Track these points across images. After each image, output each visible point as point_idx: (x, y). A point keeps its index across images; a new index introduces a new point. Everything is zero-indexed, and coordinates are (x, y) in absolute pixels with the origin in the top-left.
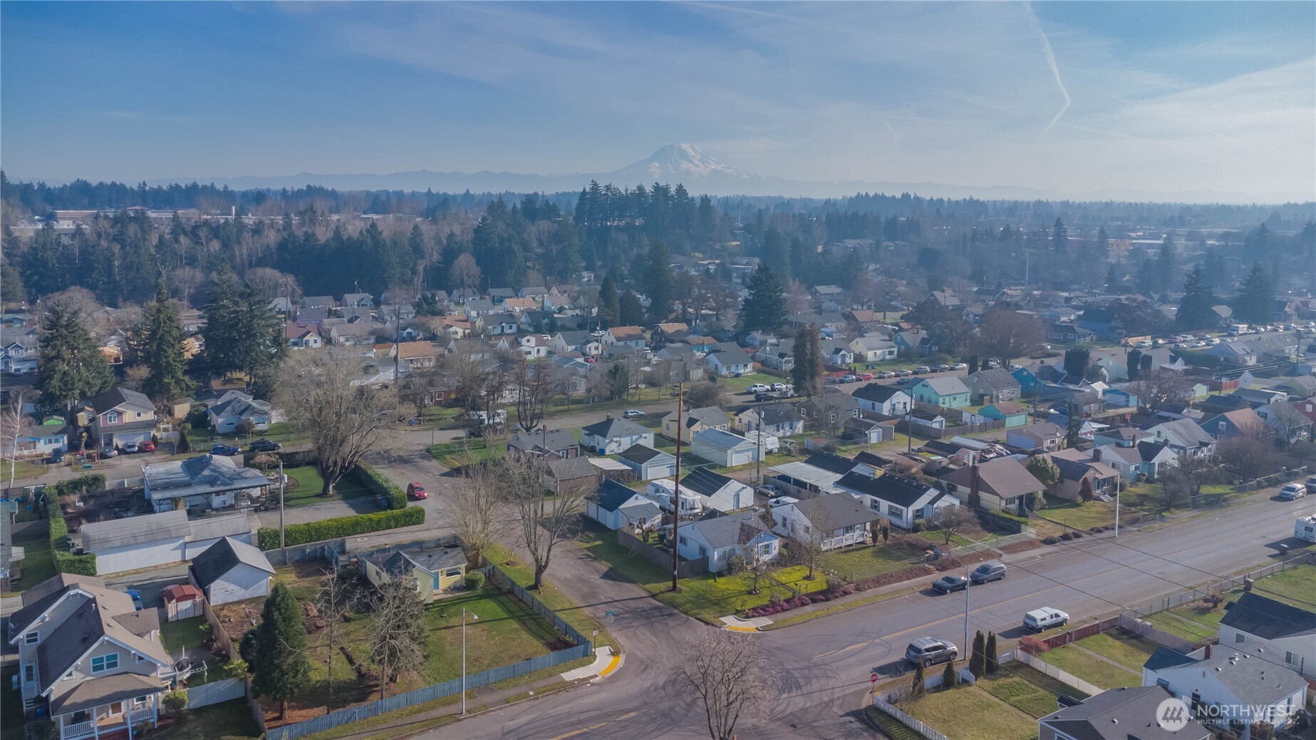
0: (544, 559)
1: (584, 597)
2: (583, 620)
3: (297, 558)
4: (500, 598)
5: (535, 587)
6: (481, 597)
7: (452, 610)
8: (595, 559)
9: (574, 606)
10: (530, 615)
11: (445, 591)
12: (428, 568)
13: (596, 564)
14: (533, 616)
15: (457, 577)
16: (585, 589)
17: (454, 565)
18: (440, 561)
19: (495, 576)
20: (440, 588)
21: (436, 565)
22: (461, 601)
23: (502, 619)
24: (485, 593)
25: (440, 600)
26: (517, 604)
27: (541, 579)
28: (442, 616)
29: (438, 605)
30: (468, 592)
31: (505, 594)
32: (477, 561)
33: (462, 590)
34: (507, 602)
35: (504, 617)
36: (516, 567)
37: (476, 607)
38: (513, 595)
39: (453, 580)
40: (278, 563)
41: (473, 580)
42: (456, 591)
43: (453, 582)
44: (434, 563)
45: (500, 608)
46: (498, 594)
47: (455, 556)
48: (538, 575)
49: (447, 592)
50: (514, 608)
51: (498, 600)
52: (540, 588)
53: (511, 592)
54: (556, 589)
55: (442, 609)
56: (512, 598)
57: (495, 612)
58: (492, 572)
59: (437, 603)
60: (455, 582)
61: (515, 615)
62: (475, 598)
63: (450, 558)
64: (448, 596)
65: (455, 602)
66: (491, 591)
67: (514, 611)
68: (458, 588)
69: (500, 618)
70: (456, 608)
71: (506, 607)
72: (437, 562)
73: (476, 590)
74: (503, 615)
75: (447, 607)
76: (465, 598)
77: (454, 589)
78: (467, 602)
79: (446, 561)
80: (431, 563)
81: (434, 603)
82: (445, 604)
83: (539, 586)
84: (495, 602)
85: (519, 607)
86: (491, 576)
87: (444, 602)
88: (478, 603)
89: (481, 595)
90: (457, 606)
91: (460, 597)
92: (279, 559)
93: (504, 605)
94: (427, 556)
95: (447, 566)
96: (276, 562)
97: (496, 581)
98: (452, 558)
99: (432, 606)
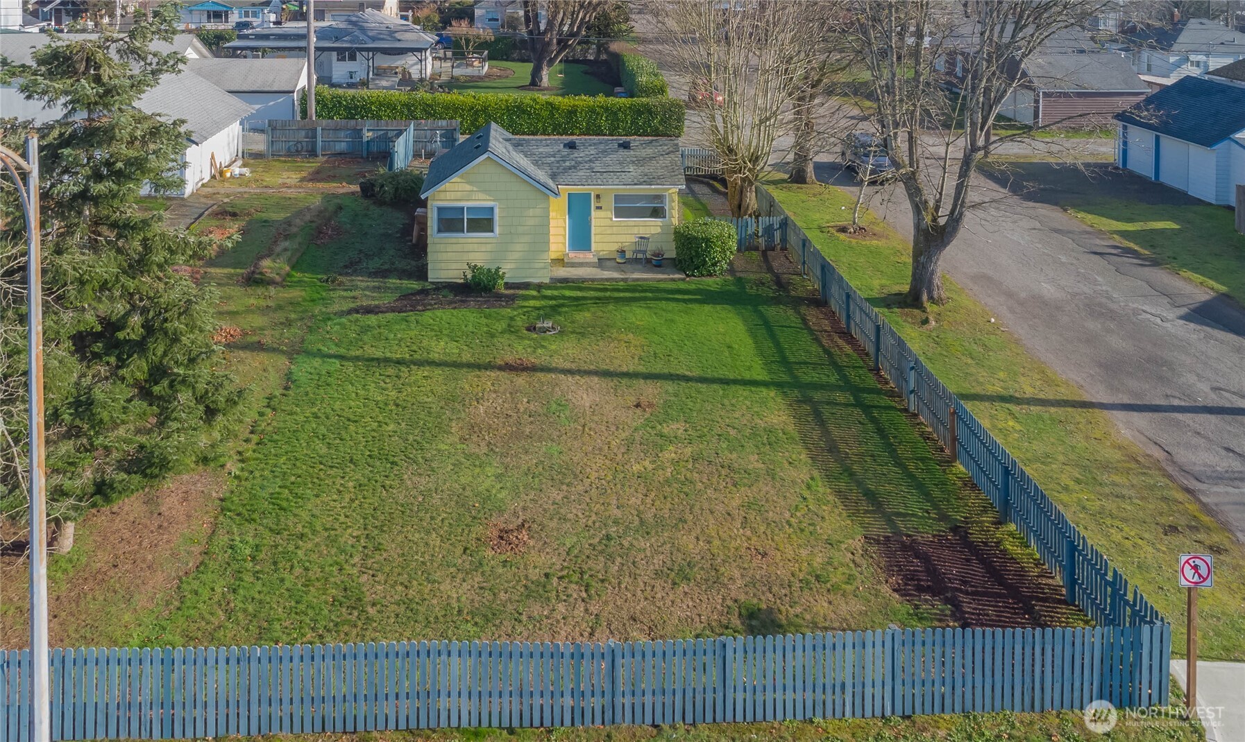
0: (945, 211)
1: (1112, 368)
2: (1106, 466)
3: (342, 147)
4: (779, 314)
5: (911, 300)
6: (709, 297)
7: (584, 316)
8: (1155, 263)
9: (1064, 393)
10: (856, 390)
11: (602, 262)
12: (553, 176)
13: (1160, 276)
14: (868, 398)
15: (651, 227)
16: (1117, 342)
17: (641, 184)
18: (597, 164)
19: (786, 249)
20: (593, 249)
21: (581, 173)
22: (637, 295)
23: (735, 382)
24: (732, 288)
25: (573, 281)
26: (824, 342)
27: (932, 274)
28: (535, 328)
29: (556, 293)
30: (677, 276)
31: (797, 302)
32: (741, 200)
33: (659, 266)
34: (790, 327)
35: (747, 376)
36: (868, 243)
37: (672, 321)
38: (822, 312)
39: (635, 230)
40: (297, 151)
41: (696, 238)
42: (640, 267)
43: (634, 239)
44: (575, 167)
45: (751, 342)
46: (773, 298)
47: (651, 158)
48: (922, 259)
49: (612, 264)
50: (807, 351)
51: (761, 316)
52: (927, 305)
53: (819, 302)
54: (993, 320)
55: (553, 308)
56: (814, 320)
57: (726, 349)
58: (777, 235)
59: (556, 288)
60: (641, 238)
61: (796, 377)
62: (686, 297)
63: (633, 162)
64: (607, 274)
65: (616, 295)
66: (752, 288)
67: (800, 363)
68: (648, 261)
69: (732, 378)
70: (600, 314)
71: (777, 344)
72: (587, 166)
73: (703, 275)
74: (749, 368)
75: (578, 303)
76: (658, 290)
77: (637, 261)
78: (652, 304)
79: (618, 168)
80: (567, 164)
81: (548, 287)
82: (579, 294)
83: (925, 297)
84: (745, 320)
85: (826, 351)
86: (773, 250)
87: (580, 289)
88: (686, 313)
89: (716, 292)
90: (611, 307)
91: (640, 286)
92: (300, 142)
93: (773, 336)
94: (562, 145)
95: (617, 182)
96: (293, 149)
97: (787, 263)
98: (640, 162)
99: (534, 293)
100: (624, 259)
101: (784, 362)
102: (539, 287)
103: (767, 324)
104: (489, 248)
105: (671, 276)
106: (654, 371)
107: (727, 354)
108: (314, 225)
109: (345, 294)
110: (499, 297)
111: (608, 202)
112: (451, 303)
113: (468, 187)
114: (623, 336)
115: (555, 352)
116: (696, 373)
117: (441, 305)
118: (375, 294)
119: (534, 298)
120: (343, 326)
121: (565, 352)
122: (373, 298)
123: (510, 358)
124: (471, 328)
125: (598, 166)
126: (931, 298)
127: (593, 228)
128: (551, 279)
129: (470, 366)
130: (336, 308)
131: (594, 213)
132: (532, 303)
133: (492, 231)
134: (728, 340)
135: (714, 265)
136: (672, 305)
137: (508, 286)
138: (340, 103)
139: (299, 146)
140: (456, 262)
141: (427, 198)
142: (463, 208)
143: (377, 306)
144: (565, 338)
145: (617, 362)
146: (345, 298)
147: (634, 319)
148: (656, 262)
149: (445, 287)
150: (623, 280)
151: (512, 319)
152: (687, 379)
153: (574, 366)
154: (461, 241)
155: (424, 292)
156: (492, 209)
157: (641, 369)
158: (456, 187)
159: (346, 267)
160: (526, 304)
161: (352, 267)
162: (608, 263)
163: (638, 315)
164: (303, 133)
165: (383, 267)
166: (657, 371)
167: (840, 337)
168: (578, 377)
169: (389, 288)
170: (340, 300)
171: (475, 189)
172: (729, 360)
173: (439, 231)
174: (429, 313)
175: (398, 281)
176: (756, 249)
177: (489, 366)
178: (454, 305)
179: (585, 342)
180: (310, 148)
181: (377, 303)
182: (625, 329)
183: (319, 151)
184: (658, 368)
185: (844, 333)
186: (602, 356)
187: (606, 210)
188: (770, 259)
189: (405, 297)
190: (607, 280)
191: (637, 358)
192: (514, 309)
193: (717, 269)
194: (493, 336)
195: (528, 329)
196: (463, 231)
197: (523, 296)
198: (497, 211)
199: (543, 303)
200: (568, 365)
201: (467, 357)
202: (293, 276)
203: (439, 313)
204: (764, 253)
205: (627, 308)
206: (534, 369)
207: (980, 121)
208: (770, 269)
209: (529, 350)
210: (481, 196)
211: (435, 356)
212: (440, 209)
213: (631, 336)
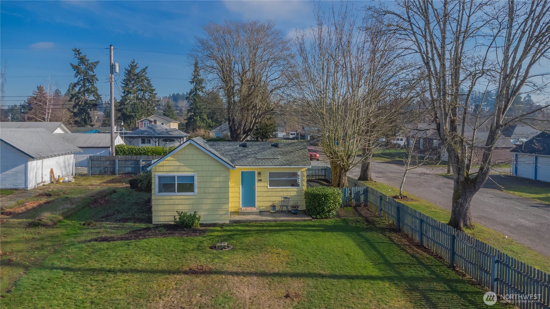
3: (129, 169)
4: (374, 236)
7: (249, 240)
10: (446, 281)
17: (285, 165)
18: (259, 154)
19: (367, 206)
20: (256, 205)
21: (249, 160)
22: (283, 228)
23: (357, 277)
24: (341, 224)
25: (244, 222)
26: (409, 251)
27: (467, 210)
28: (215, 247)
29: (232, 228)
30: (307, 218)
31: (383, 230)
32: (340, 181)
33: (296, 214)
34: (384, 243)
35: (365, 273)
36: (410, 203)
37: (307, 241)
38: (399, 235)
39: (282, 194)
40: (105, 172)
41: (318, 195)
42: (285, 214)
43: (280, 199)
44: (246, 157)
45: (361, 251)
46: (367, 228)
47: (291, 152)
48: (460, 201)
49: (268, 213)
50: (400, 256)
51: (363, 237)
52: (464, 229)
53: (396, 229)
54: (506, 237)
55: (229, 236)
56: (397, 239)
57: (345, 256)
58: (362, 198)
59: (233, 226)
60: (285, 198)
61: (398, 273)
62: (314, 228)
63: (280, 154)
64: (264, 218)
65: (270, 228)
66: (352, 224)
67: (398, 264)
68: (289, 212)
69: (354, 274)
70: (260, 238)
71: (379, 252)
72: (253, 156)
73: (322, 218)
74: (365, 268)
75: (245, 233)
76: (296, 226)
77: (282, 212)
78: (293, 232)
79: (271, 157)
80: (241, 155)
81: (227, 225)
82: (247, 228)
83: (462, 225)
84: (354, 240)
85: (412, 256)
86: (360, 206)
87: (248, 226)
88: (315, 236)
89: (332, 226)
90: (267, 235)
91: (285, 224)
92: (107, 167)
93: (374, 248)
94: (238, 146)
95: (270, 164)
96: (103, 171)
97: (369, 212)
98: (284, 154)
99: (219, 229)
100: (274, 210)
101: (387, 263)
102: (222, 225)
103: (368, 241)
104: (191, 202)
105: (303, 218)
106: (297, 271)
107: (347, 259)
108: (93, 198)
109: (92, 231)
110: (195, 231)
111: (266, 177)
112: (163, 234)
113: (177, 163)
114: (275, 250)
115: (228, 260)
116: (327, 272)
117: (156, 235)
118: (113, 231)
119: (218, 231)
120: (81, 249)
121: (235, 260)
122: (111, 233)
123: (193, 265)
124: (172, 248)
125: (259, 156)
126: (465, 225)
127: (256, 193)
128: (230, 221)
129: (163, 272)
130: (83, 238)
131: (257, 184)
132: (216, 233)
133: (193, 192)
134: (345, 251)
135: (329, 211)
136: (305, 233)
137: (202, 225)
138: (132, 151)
139: (106, 169)
140: (170, 211)
141: (150, 170)
142: (174, 177)
143: (111, 237)
144: (236, 252)
145: (271, 266)
146: (91, 233)
147: (282, 241)
148: (295, 211)
149: (161, 226)
150: (274, 221)
151: (201, 242)
152: (323, 276)
153: (239, 270)
154: (173, 197)
155: (148, 229)
156: (192, 178)
157: (288, 270)
158: (171, 163)
159: (103, 217)
160: (213, 234)
161: (107, 218)
162: (265, 213)
163: (284, 238)
164: (108, 162)
165: (126, 217)
166: (300, 271)
167: (417, 248)
168: (242, 277)
169: (124, 228)
170: (88, 234)
171: (182, 164)
172: (350, 263)
173: (160, 191)
174: (146, 240)
175: (133, 224)
176: (351, 206)
177: (177, 272)
178: (164, 236)
179: (249, 254)
180: (112, 171)
181: (113, 235)
182: (276, 246)
183: (117, 172)
184: (300, 269)
185: (419, 246)
186: (260, 262)
187: (265, 182)
188: (359, 210)
189: (134, 232)
190: (265, 221)
191: (284, 263)
192: (204, 237)
193: (331, 214)
194: (185, 252)
195: (211, 248)
196: (175, 192)
197: (211, 230)
198: (196, 178)
199: (223, 233)
200: (235, 269)
201: (163, 266)
202: (64, 222)
203: (152, 240)
204: (355, 208)
205: (277, 235)
206: (210, 272)
207: (503, 107)
208: (360, 215)
209: (209, 260)
210: (186, 169)
211: (139, 266)
212: (160, 178)
213: (280, 250)
